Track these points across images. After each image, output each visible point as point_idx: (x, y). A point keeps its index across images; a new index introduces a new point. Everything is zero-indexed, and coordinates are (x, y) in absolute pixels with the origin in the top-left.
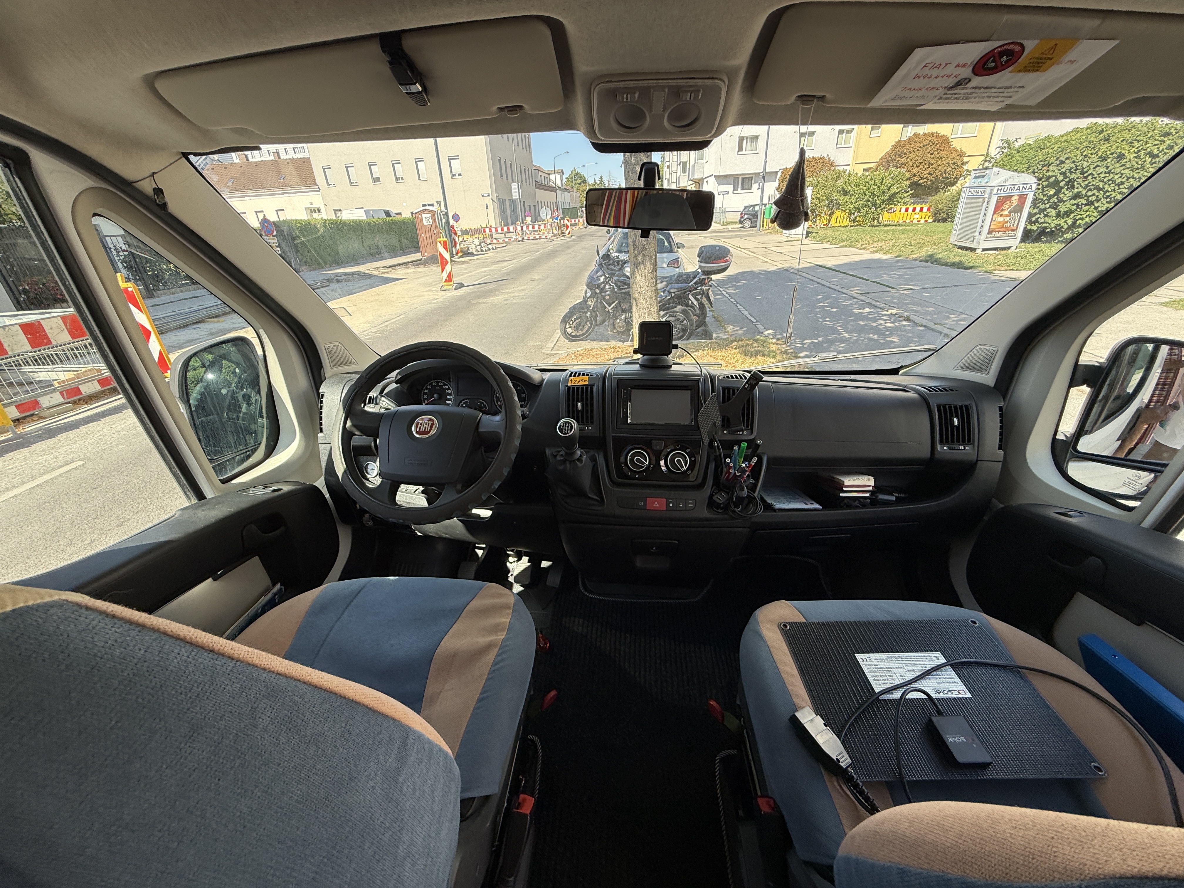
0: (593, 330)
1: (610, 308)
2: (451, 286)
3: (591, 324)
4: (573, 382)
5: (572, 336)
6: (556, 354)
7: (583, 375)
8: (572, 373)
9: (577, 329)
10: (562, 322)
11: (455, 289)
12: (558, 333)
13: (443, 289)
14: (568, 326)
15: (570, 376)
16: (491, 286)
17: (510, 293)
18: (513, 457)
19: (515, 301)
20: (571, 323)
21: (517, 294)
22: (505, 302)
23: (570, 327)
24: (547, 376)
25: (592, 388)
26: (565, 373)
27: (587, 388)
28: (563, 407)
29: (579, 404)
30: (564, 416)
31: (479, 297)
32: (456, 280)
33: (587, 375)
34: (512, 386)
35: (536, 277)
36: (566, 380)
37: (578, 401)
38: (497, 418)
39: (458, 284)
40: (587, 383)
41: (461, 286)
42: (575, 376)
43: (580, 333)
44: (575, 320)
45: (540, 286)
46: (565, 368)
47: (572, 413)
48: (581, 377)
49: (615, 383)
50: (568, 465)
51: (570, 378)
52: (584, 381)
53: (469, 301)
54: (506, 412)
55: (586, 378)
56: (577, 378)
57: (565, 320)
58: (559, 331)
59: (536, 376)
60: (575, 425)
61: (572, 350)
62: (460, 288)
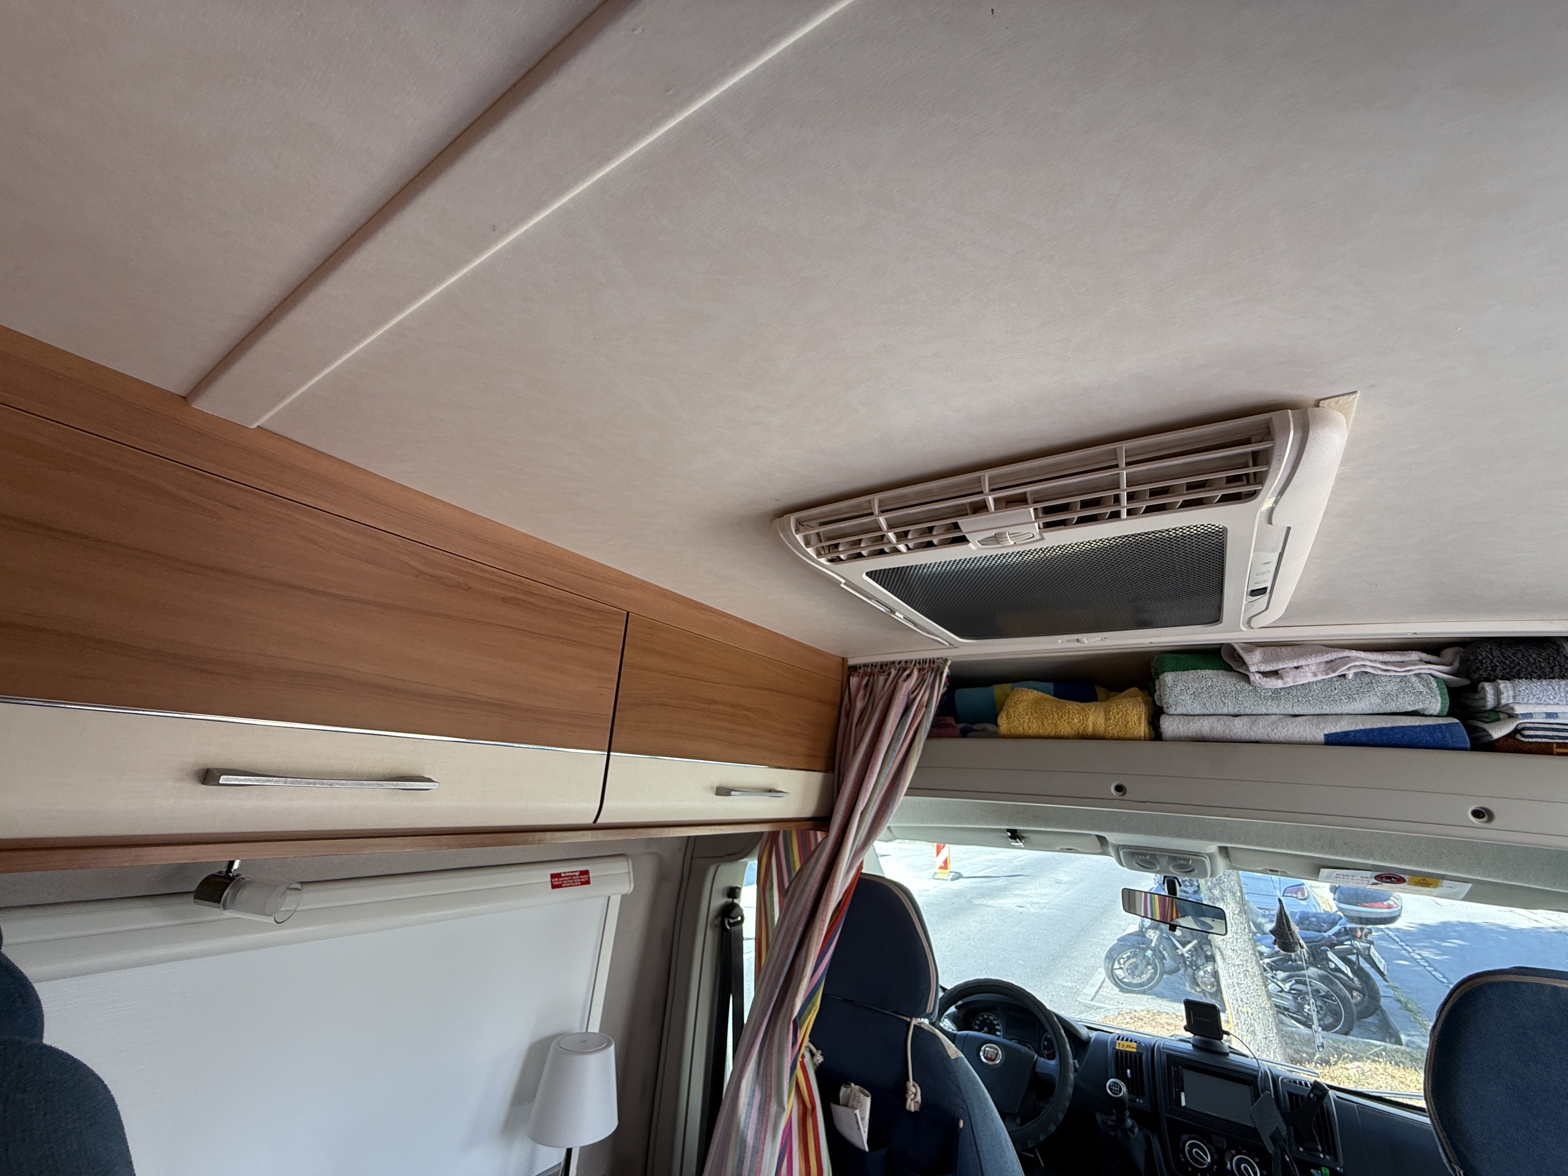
0: (1158, 982)
1: (1185, 951)
2: (944, 874)
3: (1155, 968)
4: (1121, 1046)
5: (1126, 984)
6: (1098, 1008)
7: (1131, 1041)
8: (1119, 1037)
9: (1133, 974)
10: (1107, 957)
11: (952, 880)
12: (1100, 973)
13: (937, 876)
14: (1116, 966)
15: (1118, 1039)
16: (1000, 882)
17: (1026, 896)
18: (1067, 1104)
19: (1033, 910)
20: (1122, 961)
21: (1035, 900)
22: (1020, 909)
23: (1121, 968)
24: (1093, 1034)
25: (1141, 1057)
26: (1111, 1035)
27: (1135, 1056)
28: (1112, 1068)
29: (1128, 1071)
30: (1114, 1076)
31: (983, 896)
32: (952, 866)
33: (1135, 1042)
34: (1064, 1034)
35: (1065, 878)
36: (1113, 1043)
37: (1127, 1068)
38: (1053, 1062)
39: (956, 873)
40: (1135, 1050)
41: (958, 876)
42: (1122, 1039)
43: (1137, 981)
44: (1129, 958)
45: (1070, 893)
46: (1112, 1030)
47: (1121, 1076)
48: (1129, 1043)
49: (1164, 1058)
50: (1119, 1132)
51: (1118, 1042)
52: (1132, 1048)
53: (969, 901)
54: (1060, 1058)
55: (1135, 1045)
56: (1124, 1042)
57: (1111, 957)
58: (1102, 970)
59: (1084, 1032)
60: (1124, 1089)
61: (1126, 1008)
62: (957, 878)
